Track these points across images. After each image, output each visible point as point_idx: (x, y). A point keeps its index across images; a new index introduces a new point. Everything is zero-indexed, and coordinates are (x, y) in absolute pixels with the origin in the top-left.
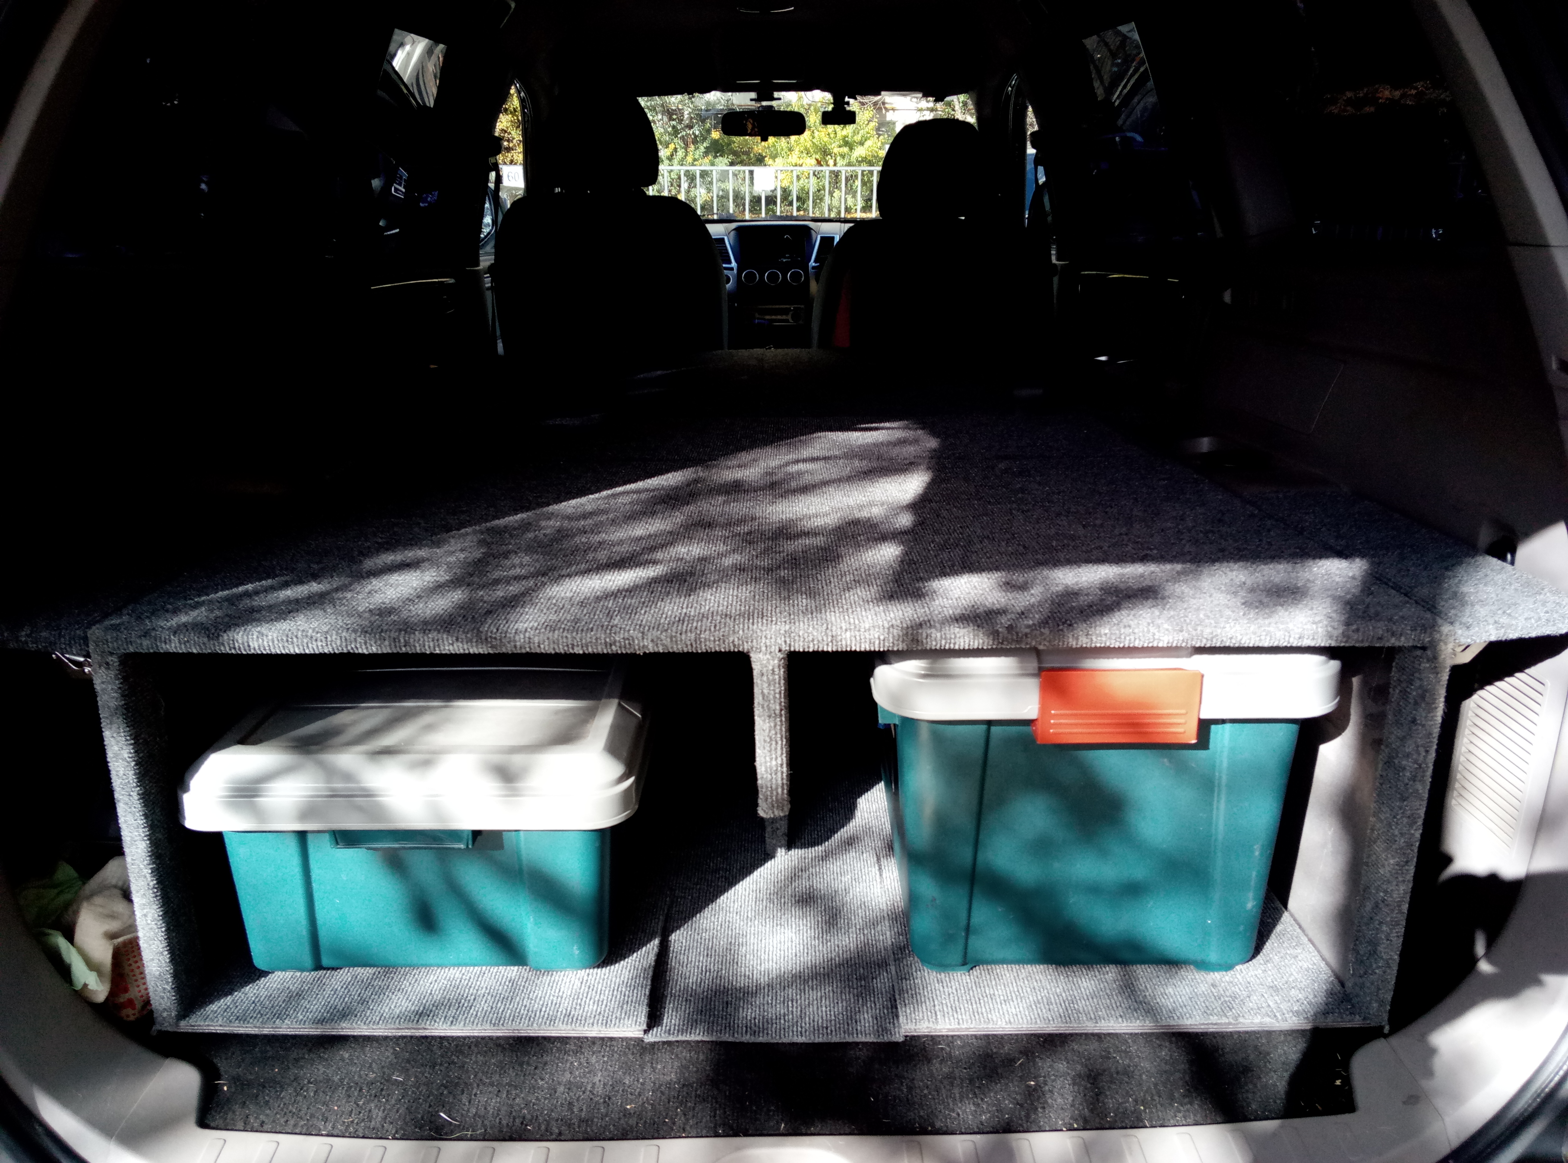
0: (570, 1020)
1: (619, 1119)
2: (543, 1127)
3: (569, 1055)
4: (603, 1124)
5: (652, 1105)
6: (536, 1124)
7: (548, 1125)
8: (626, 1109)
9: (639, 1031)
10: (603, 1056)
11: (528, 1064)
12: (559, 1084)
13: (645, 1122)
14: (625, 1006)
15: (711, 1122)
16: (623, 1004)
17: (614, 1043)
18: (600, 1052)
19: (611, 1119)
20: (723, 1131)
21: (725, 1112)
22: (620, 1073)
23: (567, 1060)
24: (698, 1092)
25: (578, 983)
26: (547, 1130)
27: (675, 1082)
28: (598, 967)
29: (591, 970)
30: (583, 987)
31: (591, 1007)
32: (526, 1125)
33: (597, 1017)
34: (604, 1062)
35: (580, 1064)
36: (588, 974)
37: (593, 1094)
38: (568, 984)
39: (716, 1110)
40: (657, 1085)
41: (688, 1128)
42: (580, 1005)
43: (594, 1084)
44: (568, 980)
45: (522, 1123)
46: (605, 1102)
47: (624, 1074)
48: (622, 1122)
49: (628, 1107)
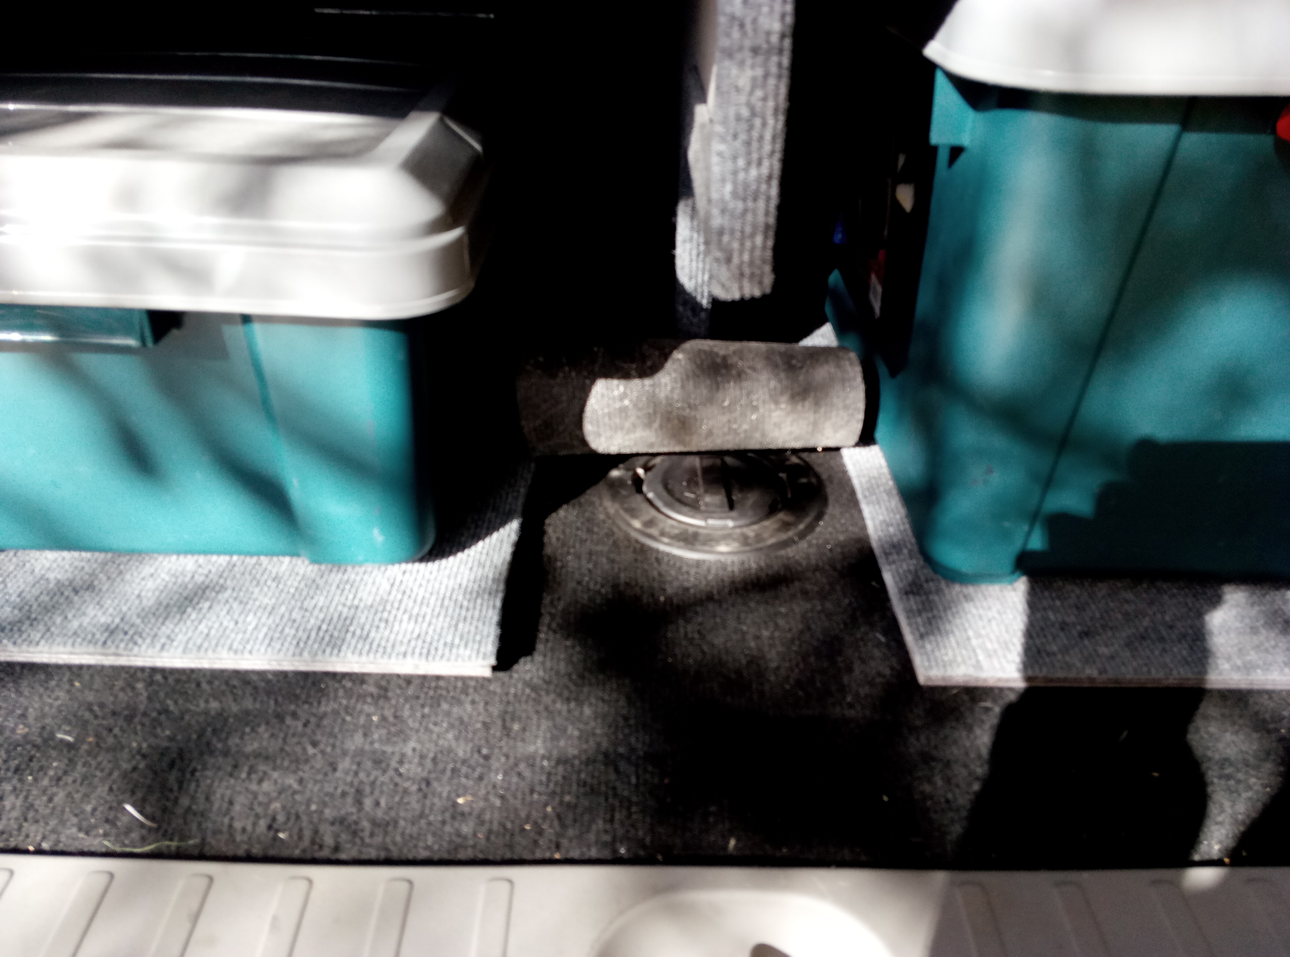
0: (367, 647)
1: (444, 822)
2: (307, 834)
3: (365, 702)
4: (415, 830)
5: (502, 797)
6: (296, 830)
7: (316, 832)
8: (455, 805)
9: (482, 666)
10: (423, 706)
11: (294, 715)
12: (345, 753)
13: (490, 832)
14: (461, 625)
15: (606, 831)
16: (458, 621)
17: (442, 683)
18: (418, 698)
19: (430, 824)
20: (628, 850)
21: (630, 815)
22: (450, 736)
23: (361, 712)
24: (583, 776)
25: (386, 586)
26: (313, 842)
27: (543, 757)
28: (421, 560)
29: (410, 566)
30: (394, 592)
31: (404, 624)
32: (277, 831)
33: (413, 643)
34: (423, 716)
35: (384, 718)
36: (404, 572)
37: (400, 775)
38: (369, 586)
39: (613, 810)
40: (512, 760)
41: (565, 842)
42: (387, 621)
43: (403, 755)
44: (371, 581)
45: (270, 827)
46: (420, 790)
47: (457, 739)
48: (448, 828)
49: (460, 801)
